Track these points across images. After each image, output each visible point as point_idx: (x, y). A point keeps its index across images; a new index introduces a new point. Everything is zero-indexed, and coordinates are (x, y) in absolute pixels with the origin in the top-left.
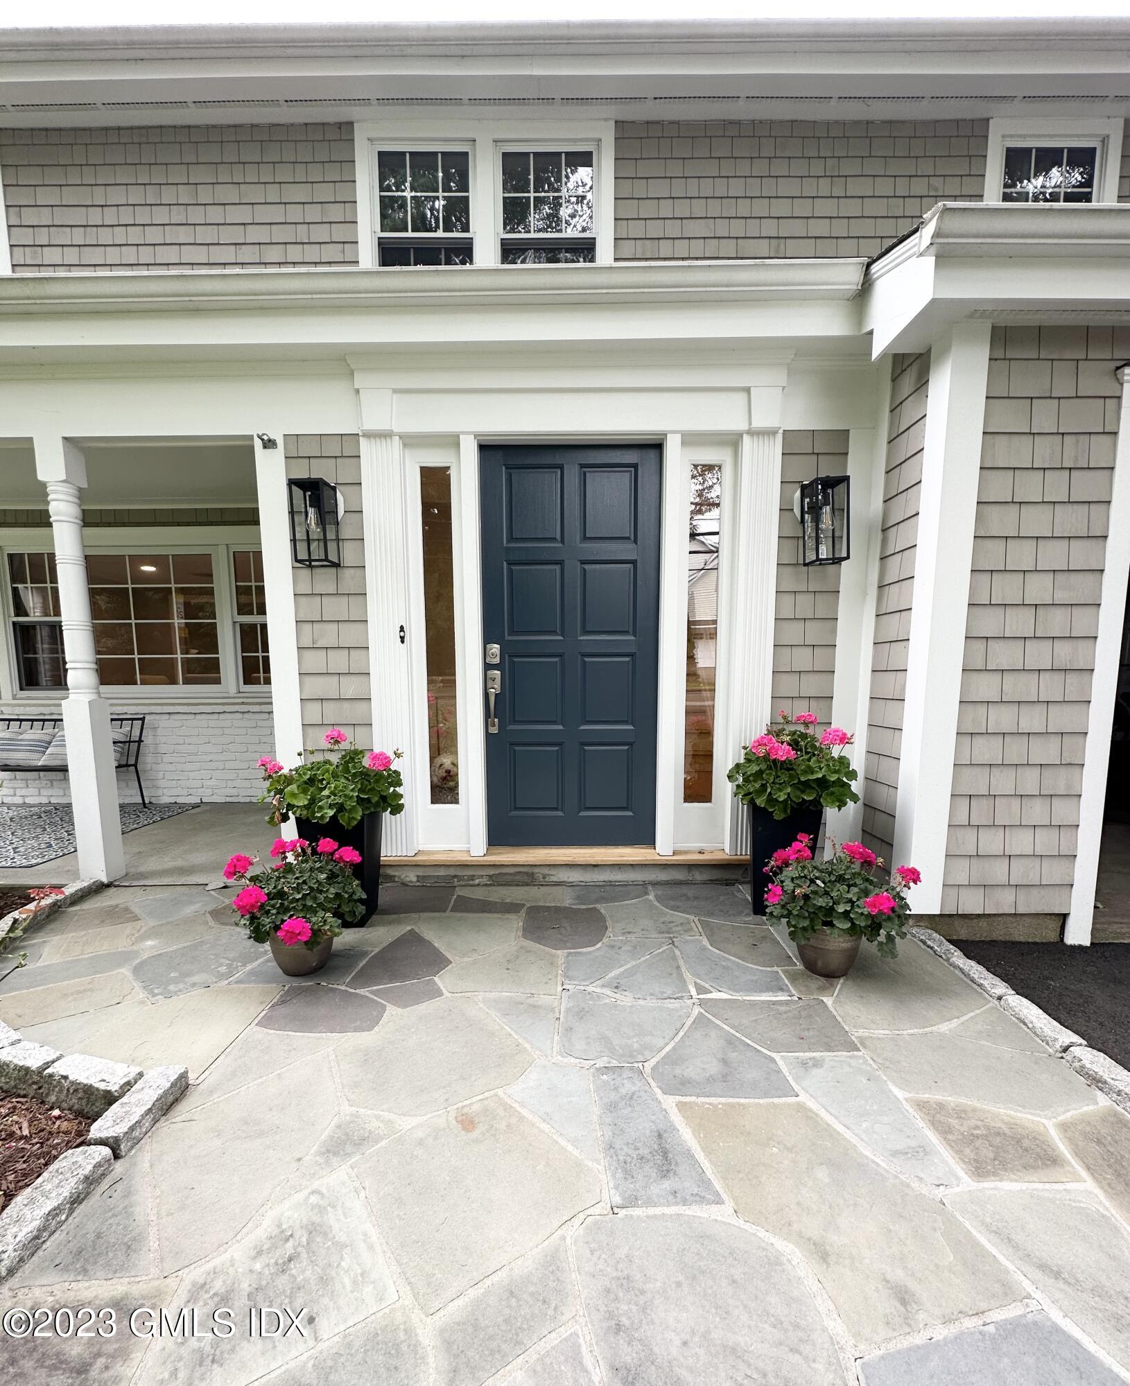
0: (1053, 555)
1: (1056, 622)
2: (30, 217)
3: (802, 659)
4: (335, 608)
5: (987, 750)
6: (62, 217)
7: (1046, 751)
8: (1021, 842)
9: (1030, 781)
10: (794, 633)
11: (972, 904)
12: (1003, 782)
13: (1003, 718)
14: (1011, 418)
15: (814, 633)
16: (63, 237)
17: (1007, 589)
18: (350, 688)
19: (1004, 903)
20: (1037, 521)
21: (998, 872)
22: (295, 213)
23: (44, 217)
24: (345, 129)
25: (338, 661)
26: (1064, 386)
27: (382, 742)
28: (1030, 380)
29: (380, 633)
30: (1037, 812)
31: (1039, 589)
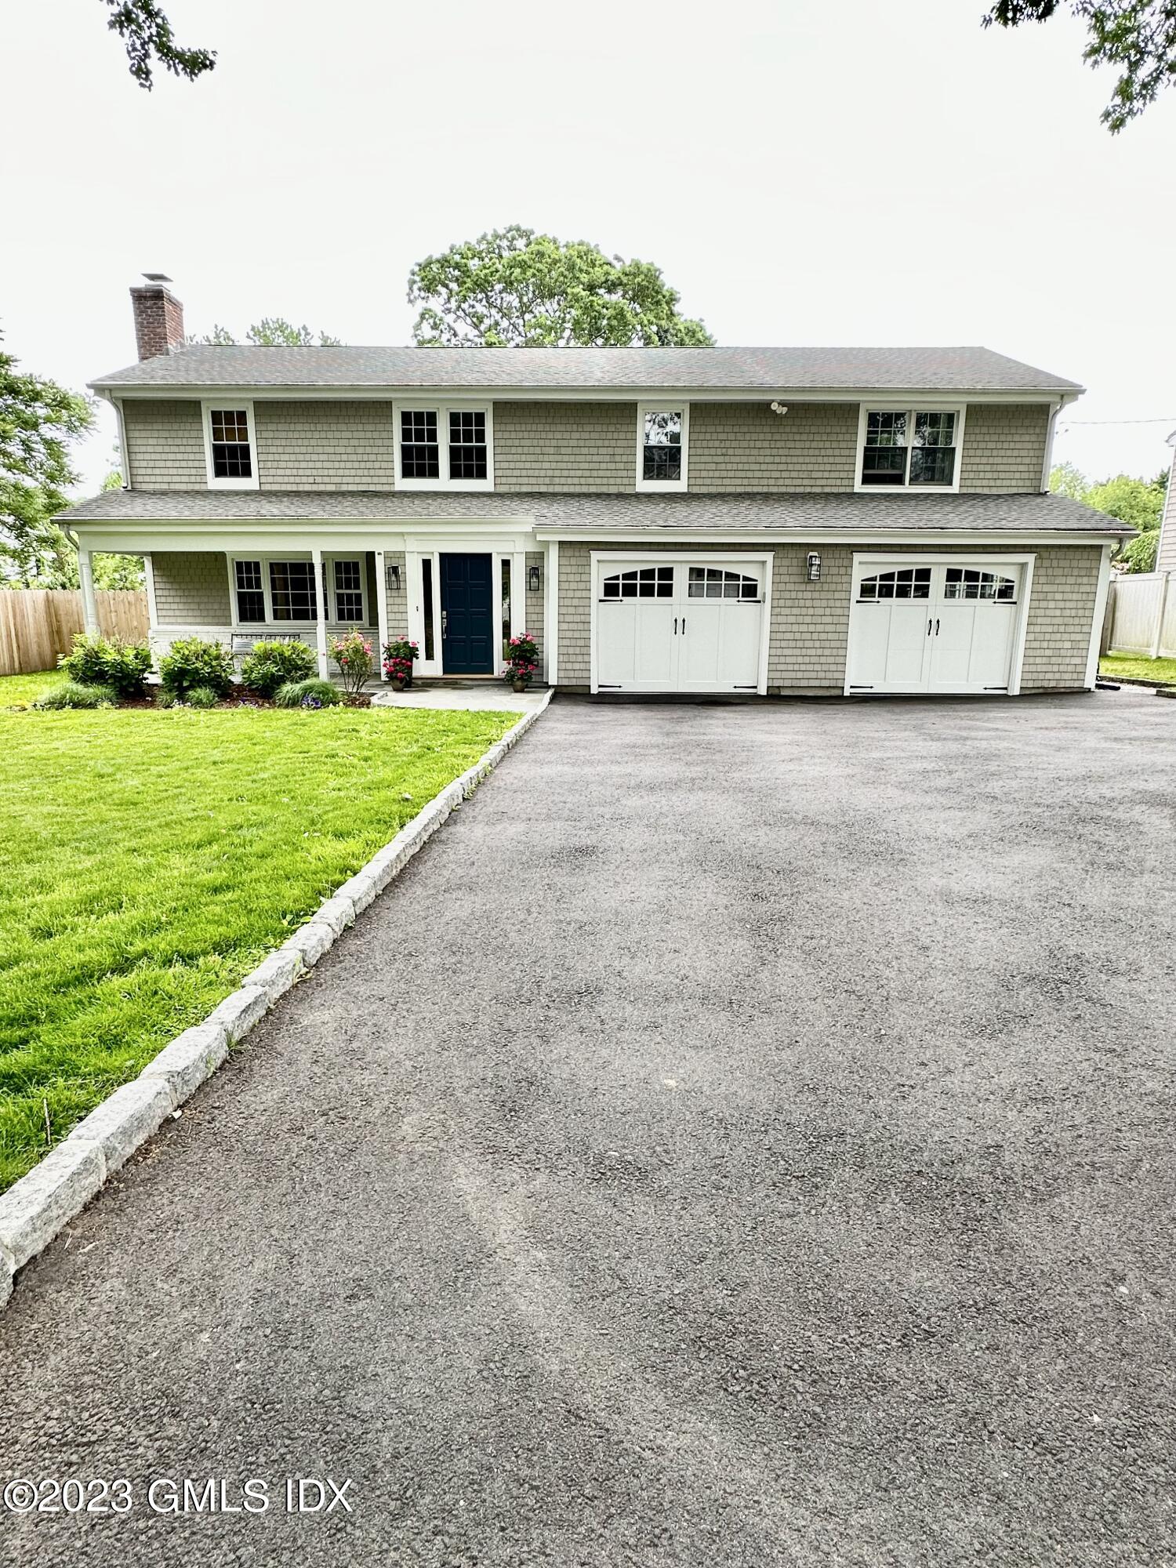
0: (578, 594)
1: (581, 610)
2: (265, 435)
3: (534, 617)
4: (398, 601)
5: (566, 642)
6: (277, 435)
7: (581, 643)
8: (577, 666)
9: (578, 651)
10: (531, 609)
11: (565, 682)
12: (571, 651)
13: (569, 634)
14: (564, 561)
15: (537, 609)
16: (278, 442)
17: (567, 602)
18: (402, 624)
19: (574, 682)
20: (573, 586)
21: (571, 674)
22: (369, 435)
23: (271, 435)
24: (387, 404)
25: (399, 616)
26: (577, 554)
27: (411, 640)
28: (569, 553)
29: (411, 609)
30: (580, 658)
31: (575, 602)
